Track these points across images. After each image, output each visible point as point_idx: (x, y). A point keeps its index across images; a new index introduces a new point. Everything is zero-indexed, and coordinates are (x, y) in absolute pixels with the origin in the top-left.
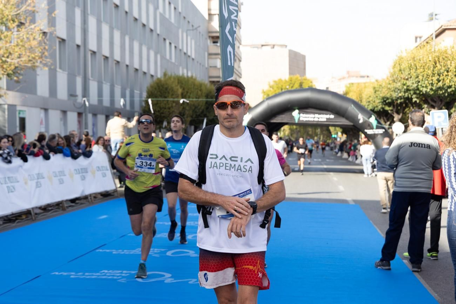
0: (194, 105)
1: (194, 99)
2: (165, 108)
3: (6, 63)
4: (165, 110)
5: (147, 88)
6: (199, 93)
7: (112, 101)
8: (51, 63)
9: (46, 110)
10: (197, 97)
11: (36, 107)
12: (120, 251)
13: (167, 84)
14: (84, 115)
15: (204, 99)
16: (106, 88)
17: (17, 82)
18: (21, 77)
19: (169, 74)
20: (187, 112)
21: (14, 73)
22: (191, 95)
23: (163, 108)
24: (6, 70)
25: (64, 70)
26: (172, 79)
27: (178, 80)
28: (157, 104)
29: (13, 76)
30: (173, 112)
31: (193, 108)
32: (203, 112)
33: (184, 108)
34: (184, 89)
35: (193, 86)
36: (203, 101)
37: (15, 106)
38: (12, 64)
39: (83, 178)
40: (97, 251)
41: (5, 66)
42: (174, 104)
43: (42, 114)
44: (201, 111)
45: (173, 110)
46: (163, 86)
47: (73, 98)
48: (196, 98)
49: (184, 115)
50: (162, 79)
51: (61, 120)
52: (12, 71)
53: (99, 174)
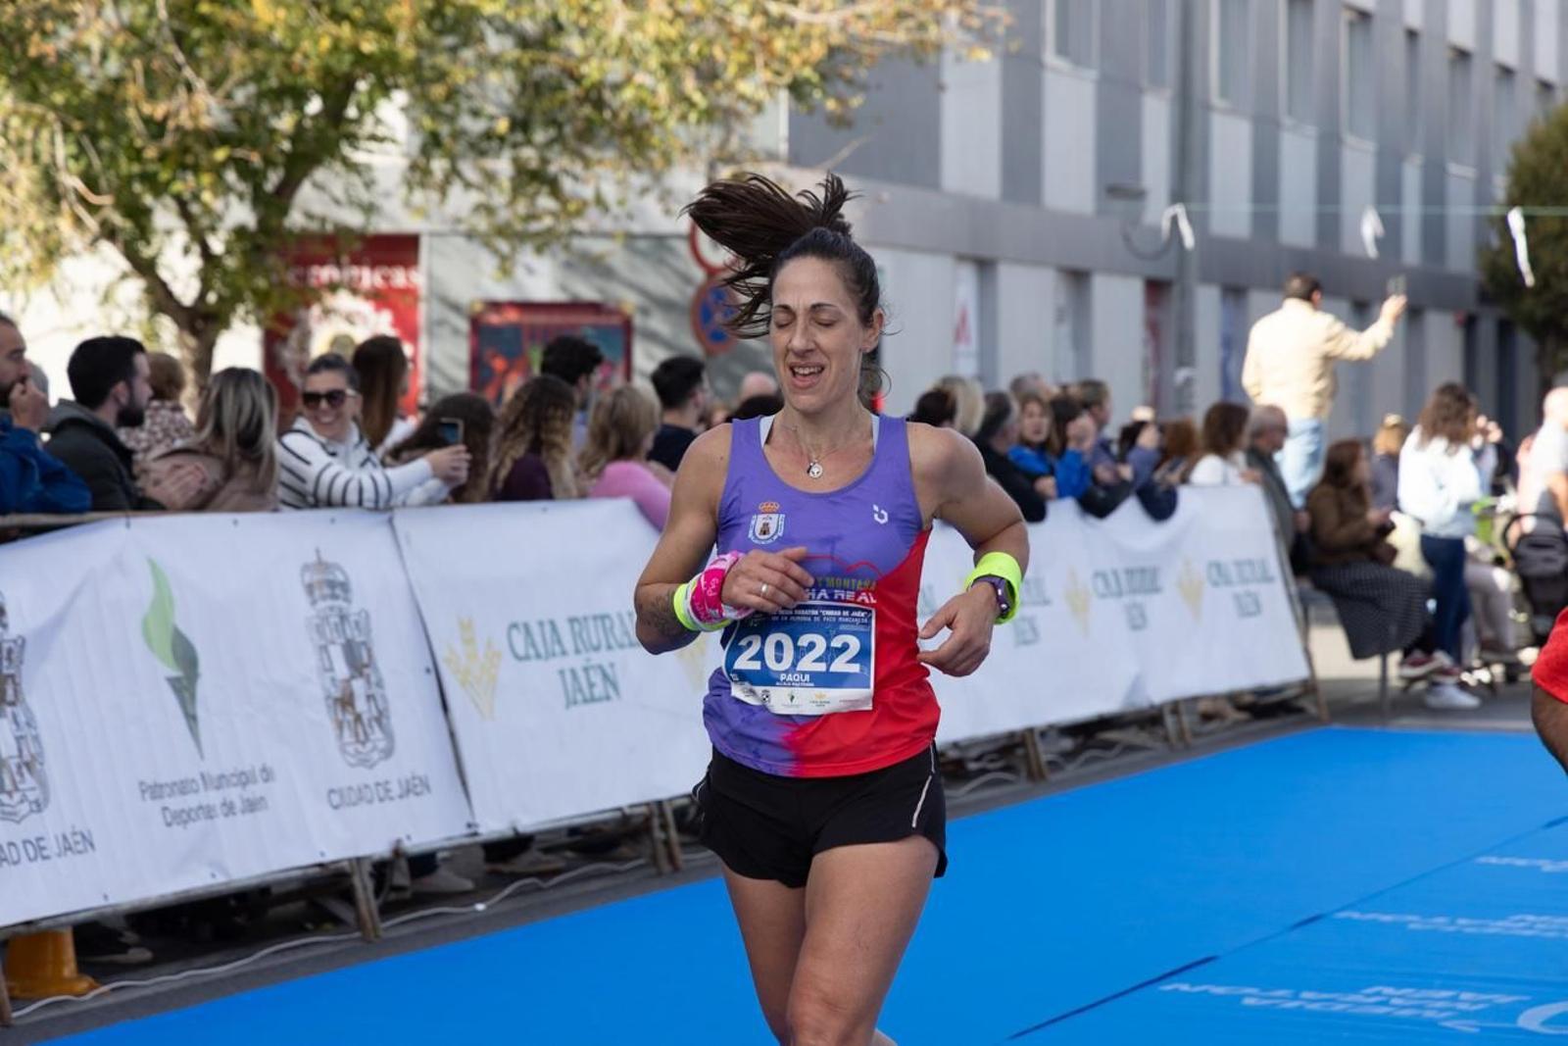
3: (786, 30)
5: (1516, 150)
7: (1329, 224)
8: (1009, 28)
9: (984, 266)
11: (933, 250)
12: (1282, 998)
14: (1175, 291)
16: (1298, 154)
17: (841, 122)
18: (856, 101)
21: (824, 77)
24: (786, 62)
25: (1079, 61)
29: (817, 94)
38: (816, 32)
39: (1138, 621)
40: (1167, 987)
41: (779, 45)
43: (965, 285)
47: (1119, 205)
51: (1060, 318)
52: (816, 67)
53: (1220, 600)
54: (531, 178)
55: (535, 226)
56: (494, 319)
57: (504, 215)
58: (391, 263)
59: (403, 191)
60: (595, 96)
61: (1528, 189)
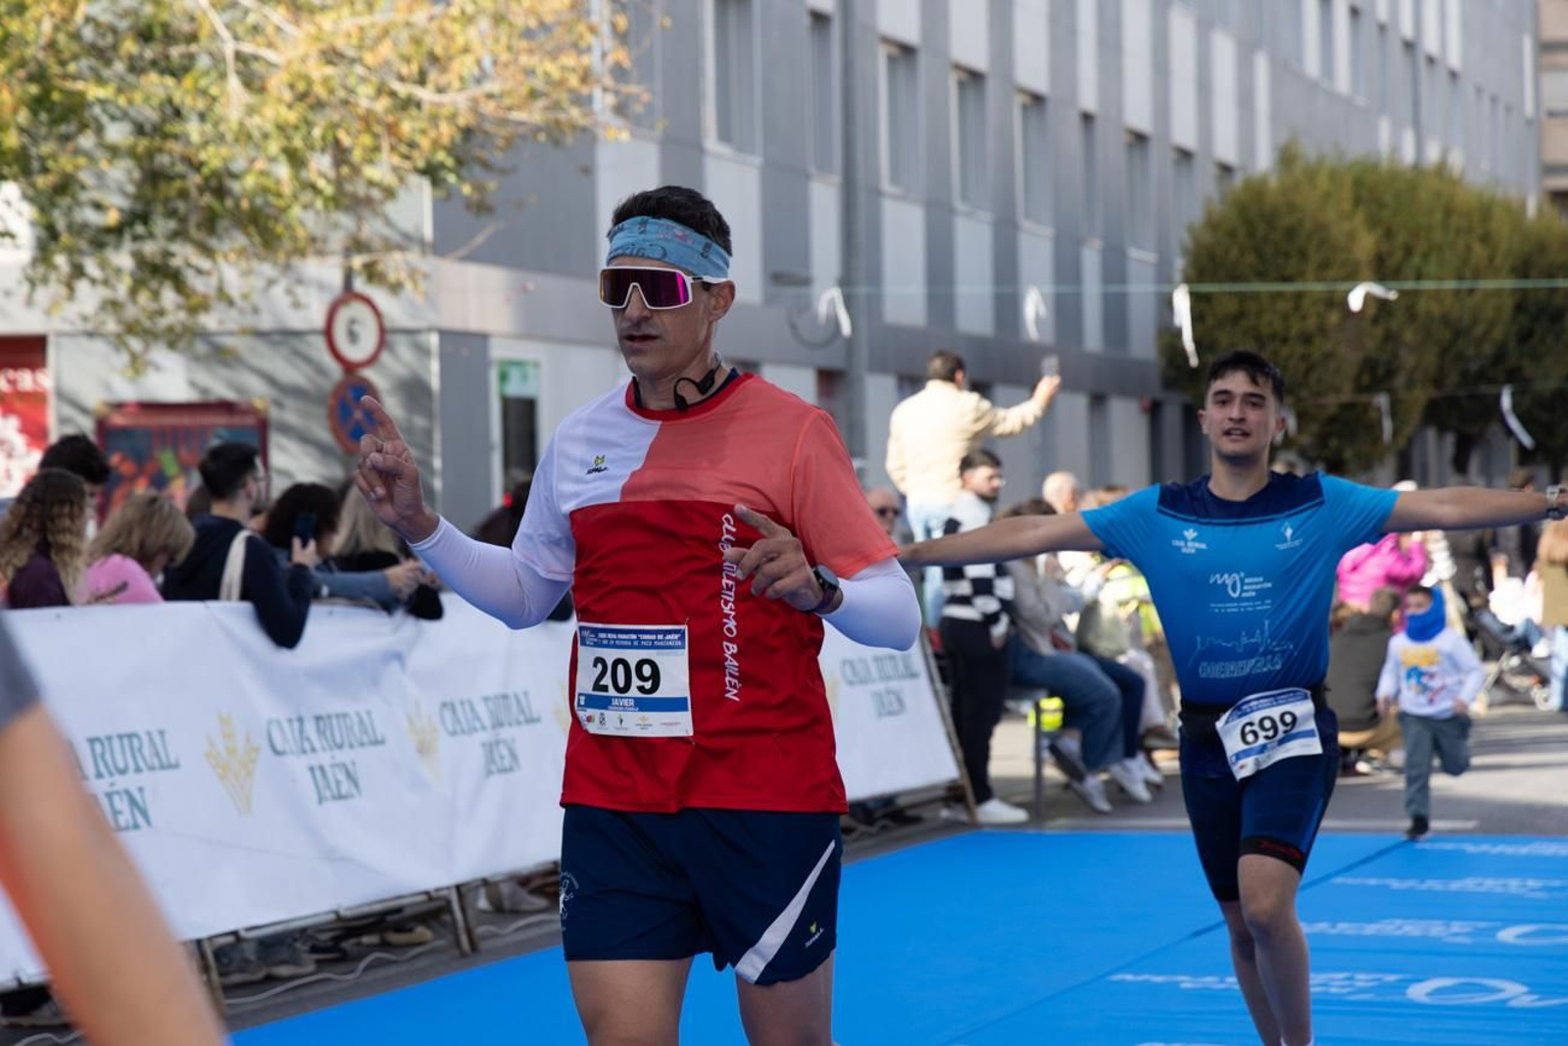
0: (1445, 320)
1: (1450, 285)
2: (1285, 340)
4: (1285, 351)
5: (1191, 229)
6: (1479, 251)
10: (1468, 273)
13: (1292, 208)
15: (1509, 284)
16: (973, 241)
17: (479, 207)
18: (494, 184)
19: (1309, 151)
20: (1408, 359)
21: (459, 161)
22: (1432, 267)
23: (1273, 337)
25: (742, 147)
26: (1323, 182)
27: (1358, 183)
28: (1237, 318)
29: (452, 179)
30: (1328, 356)
31: (1446, 335)
32: (1500, 356)
33: (1389, 337)
34: (1389, 234)
35: (1438, 217)
36: (1498, 292)
37: (482, 338)
42: (1334, 318)
44: (1488, 349)
45: (1328, 347)
46: (1270, 218)
47: (785, 293)
48: (1460, 277)
49: (1390, 373)
50: (1273, 182)
52: (450, 151)
54: (156, 271)
55: (163, 322)
56: (118, 420)
57: (131, 312)
58: (17, 366)
59: (26, 287)
60: (218, 185)
61: (1205, 266)
